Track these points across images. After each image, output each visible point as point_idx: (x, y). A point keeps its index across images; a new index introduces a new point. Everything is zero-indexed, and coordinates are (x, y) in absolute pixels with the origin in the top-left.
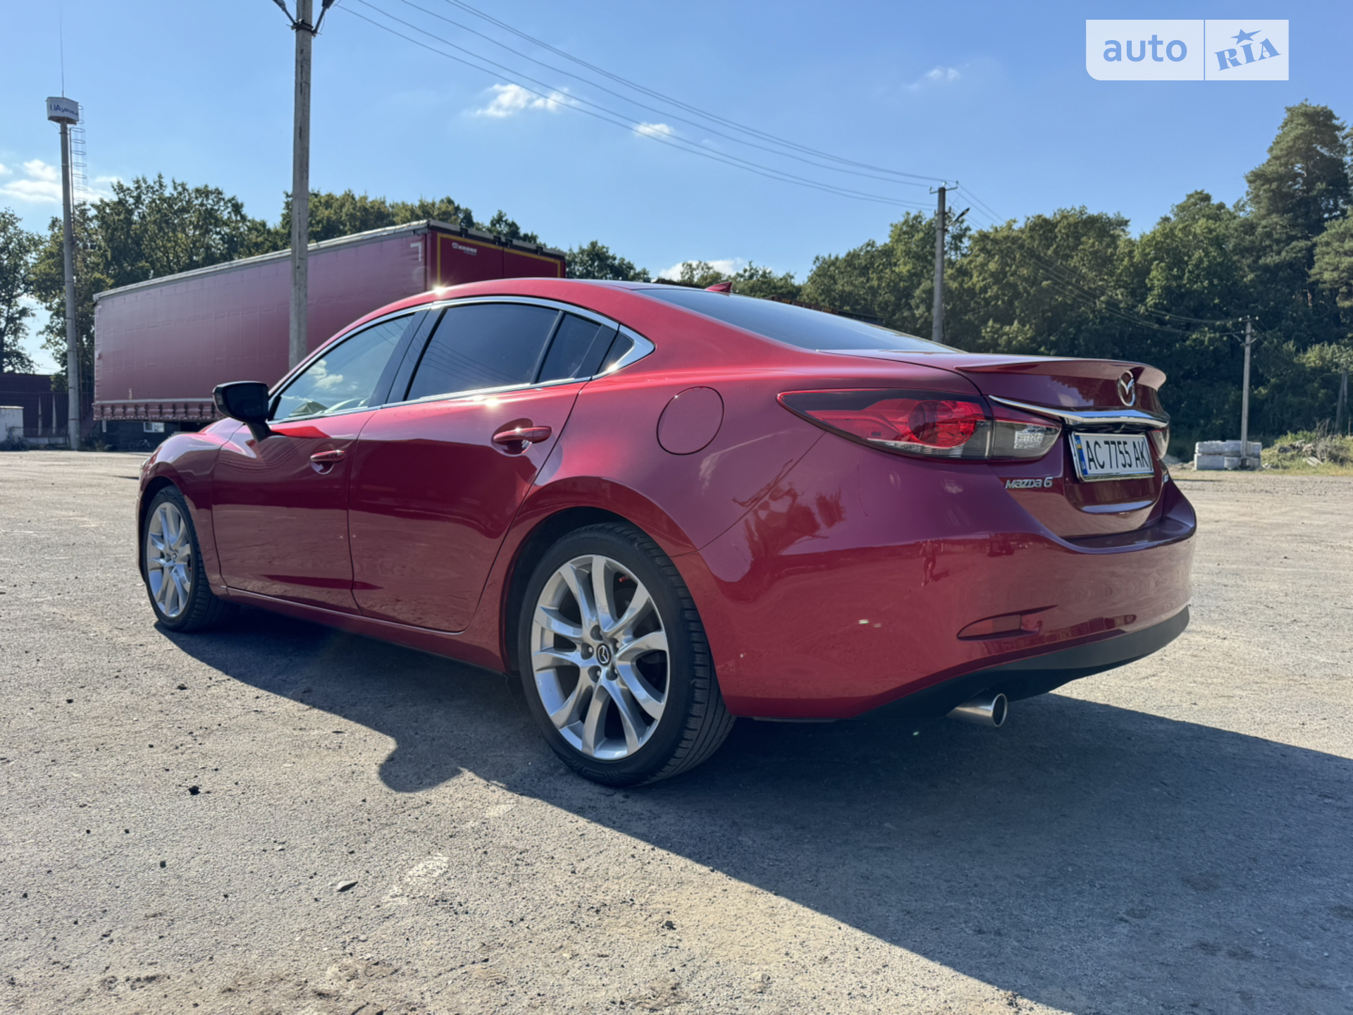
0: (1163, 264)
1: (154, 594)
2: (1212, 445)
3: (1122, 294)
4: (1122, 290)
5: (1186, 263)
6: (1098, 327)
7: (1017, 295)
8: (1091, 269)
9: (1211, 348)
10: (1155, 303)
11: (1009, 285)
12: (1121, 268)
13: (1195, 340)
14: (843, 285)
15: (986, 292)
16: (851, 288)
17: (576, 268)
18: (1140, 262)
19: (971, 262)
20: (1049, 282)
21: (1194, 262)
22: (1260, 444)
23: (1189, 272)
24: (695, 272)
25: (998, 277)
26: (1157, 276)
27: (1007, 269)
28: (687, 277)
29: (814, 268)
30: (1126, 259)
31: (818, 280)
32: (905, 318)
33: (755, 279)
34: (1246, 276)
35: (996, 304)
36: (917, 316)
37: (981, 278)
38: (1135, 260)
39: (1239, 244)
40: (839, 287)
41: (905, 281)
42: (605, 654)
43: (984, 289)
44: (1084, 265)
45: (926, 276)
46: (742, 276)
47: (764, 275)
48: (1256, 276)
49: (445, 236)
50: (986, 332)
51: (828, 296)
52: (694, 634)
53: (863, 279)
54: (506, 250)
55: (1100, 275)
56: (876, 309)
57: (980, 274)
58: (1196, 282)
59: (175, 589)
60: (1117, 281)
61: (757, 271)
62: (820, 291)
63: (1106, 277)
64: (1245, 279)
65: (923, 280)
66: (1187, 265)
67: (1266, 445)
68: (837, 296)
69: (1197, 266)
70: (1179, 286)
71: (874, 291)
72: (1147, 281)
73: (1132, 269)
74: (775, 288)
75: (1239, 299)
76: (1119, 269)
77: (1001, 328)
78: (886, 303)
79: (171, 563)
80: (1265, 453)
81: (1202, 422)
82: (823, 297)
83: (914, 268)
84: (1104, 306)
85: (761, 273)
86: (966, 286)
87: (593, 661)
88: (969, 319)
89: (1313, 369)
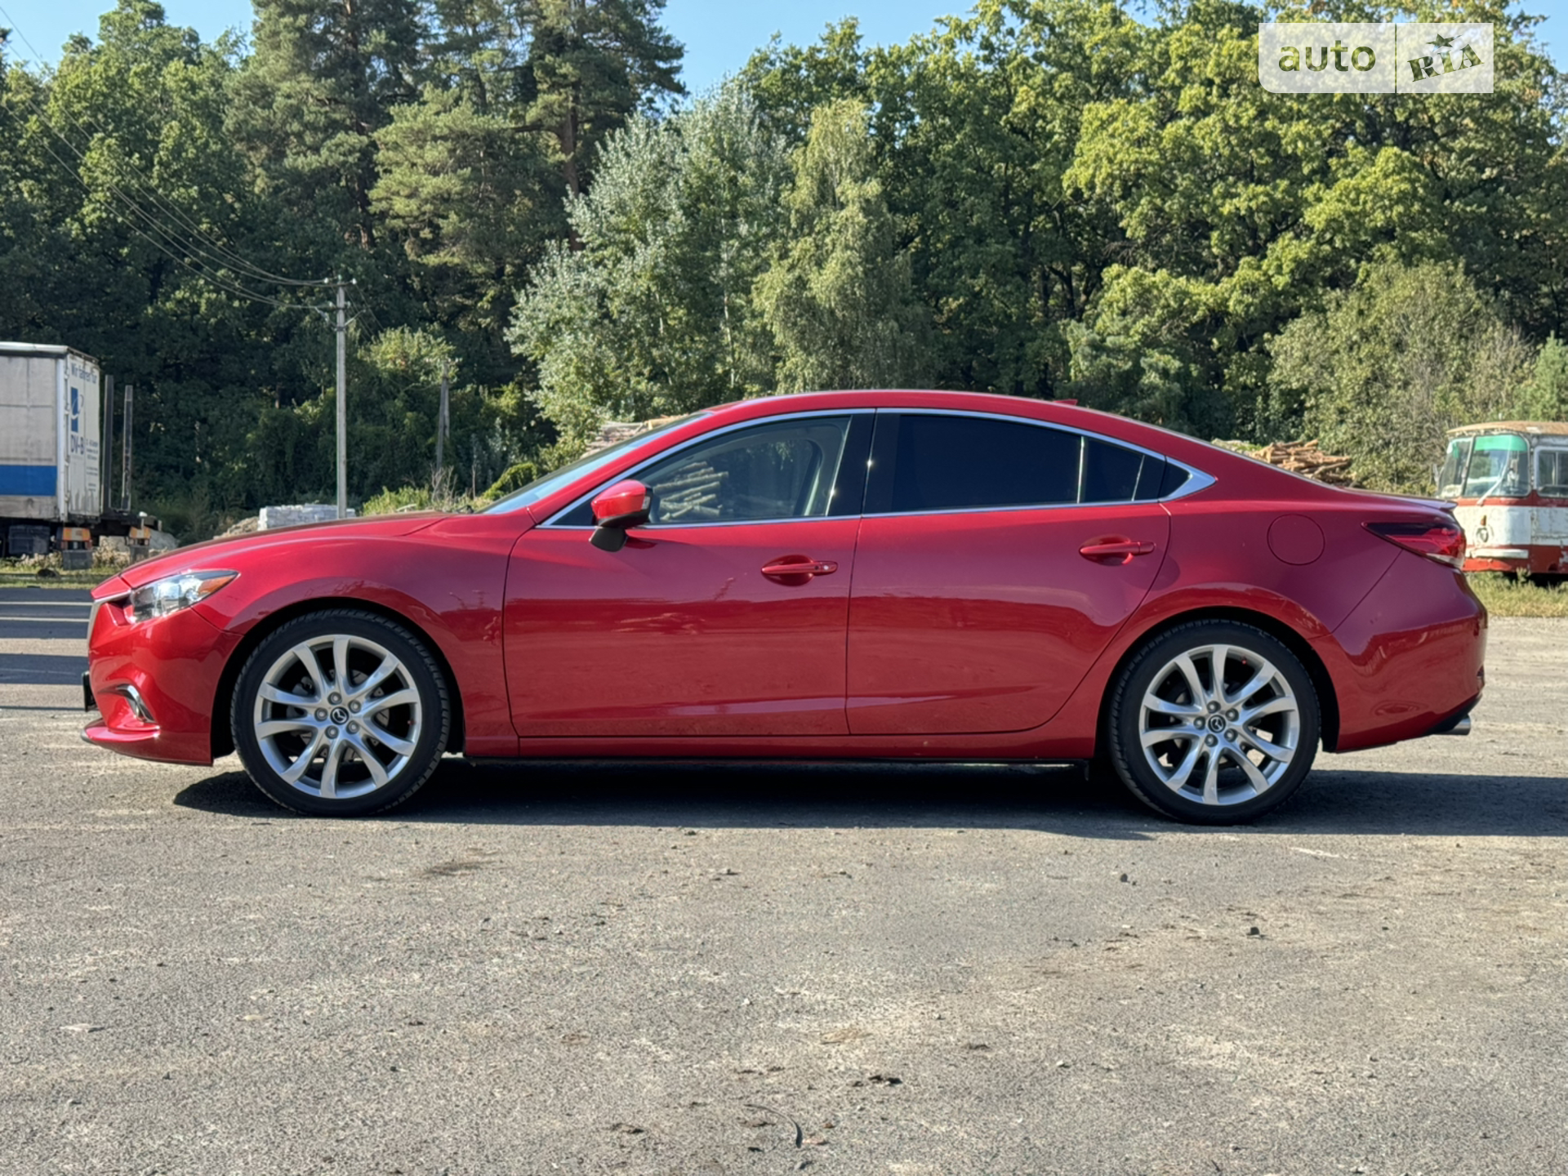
0: (110, 141)
2: (291, 512)
3: (31, 192)
5: (154, 145)
9: (213, 320)
10: (100, 219)
13: (180, 302)
18: (63, 130)
21: (168, 146)
23: (161, 163)
26: (100, 164)
39: (246, 122)
48: (276, 187)
58: (175, 187)
66: (157, 150)
69: (174, 154)
70: (145, 191)
72: (82, 170)
73: (47, 142)
89: (393, 375)
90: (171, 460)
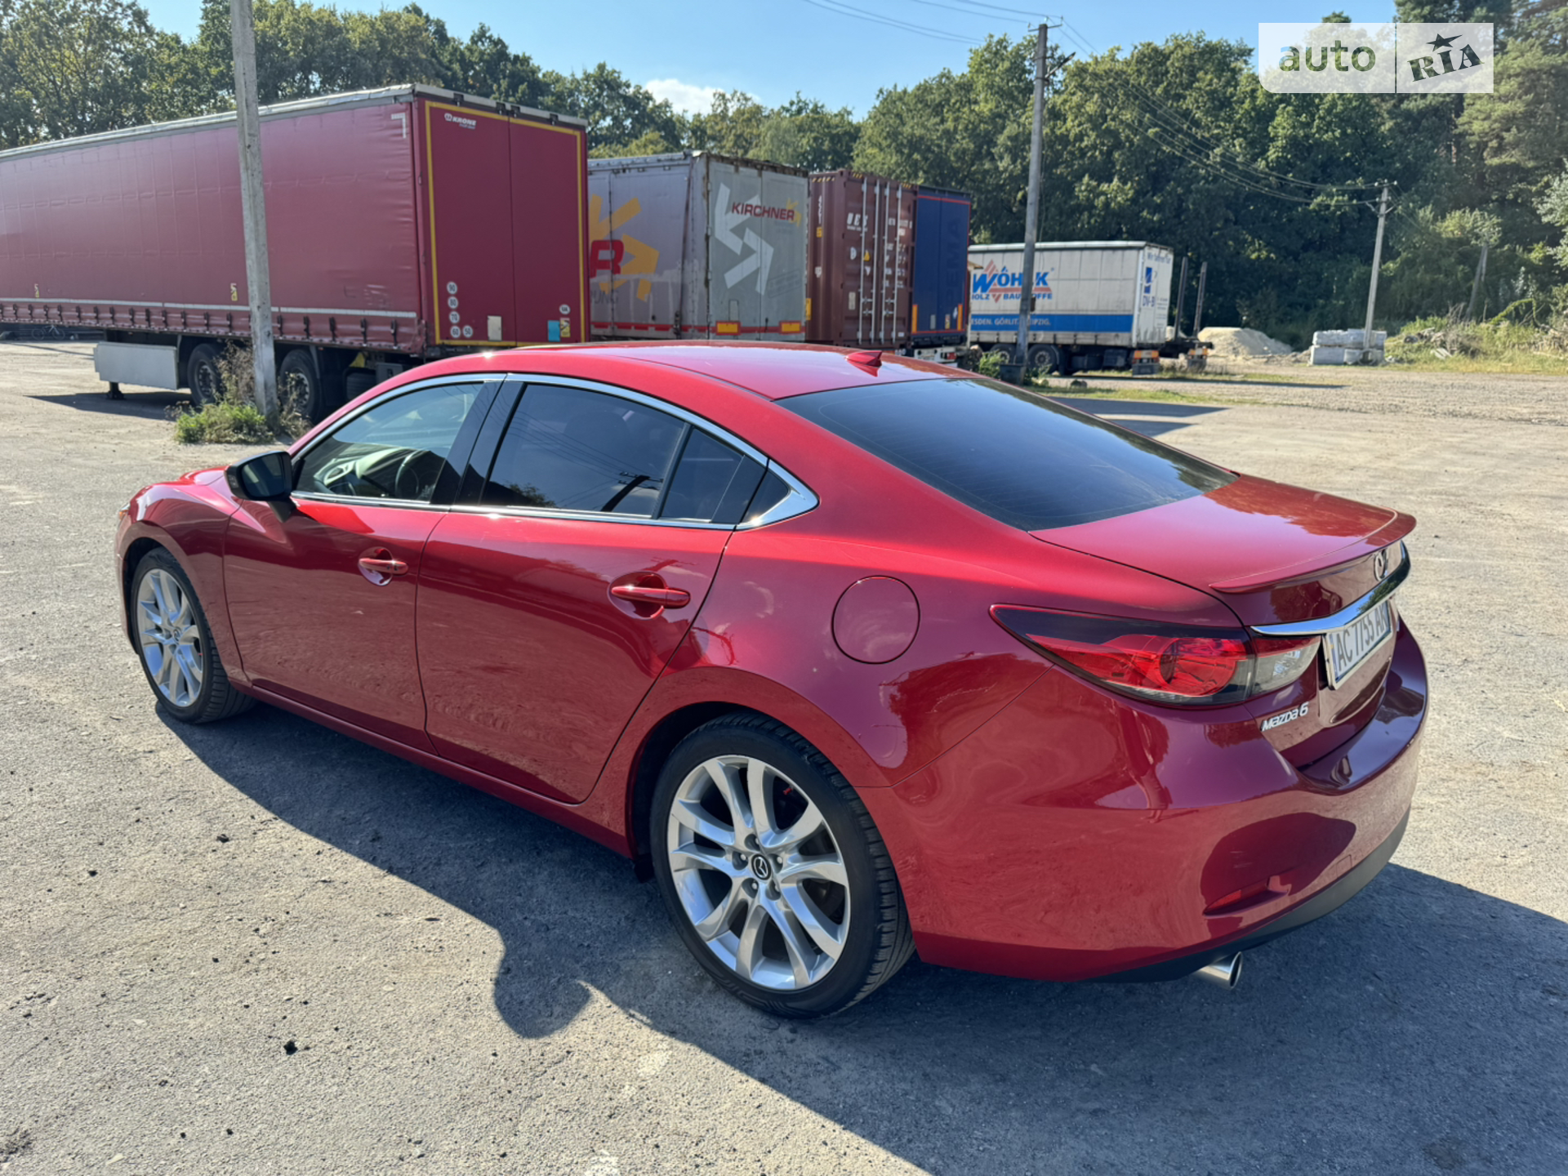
0: (1290, 108)
1: (154, 675)
2: (1333, 334)
3: (1240, 145)
4: (1241, 140)
5: (1317, 107)
6: (1211, 187)
7: (1118, 145)
8: (1207, 113)
9: (1338, 213)
10: (1278, 157)
11: (1108, 131)
12: (1241, 112)
13: (1319, 204)
14: (912, 127)
15: (1082, 140)
16: (923, 131)
17: (581, 98)
18: (1264, 105)
19: (1065, 101)
20: (1157, 129)
21: (1326, 106)
22: (1384, 332)
23: (1320, 118)
24: (729, 105)
25: (1097, 121)
26: (1282, 125)
27: (1108, 111)
28: (719, 111)
29: (877, 104)
30: (1248, 101)
31: (883, 120)
32: (987, 172)
33: (804, 114)
34: (1384, 124)
35: (1092, 156)
36: (1001, 169)
37: (1076, 122)
38: (1258, 103)
40: (907, 130)
41: (986, 123)
42: (763, 867)
43: (1080, 137)
44: (1198, 108)
45: (1012, 118)
46: (788, 110)
47: (815, 110)
48: (1395, 124)
49: (435, 105)
50: (1081, 191)
51: (894, 141)
52: (881, 873)
53: (938, 119)
54: (512, 120)
55: (1217, 120)
56: (952, 158)
57: (1076, 117)
58: (1327, 132)
59: (181, 672)
60: (1236, 128)
61: (807, 104)
62: (885, 134)
63: (1222, 124)
64: (1383, 128)
65: (1008, 122)
66: (1318, 110)
67: (1392, 333)
68: (905, 141)
69: (1329, 111)
70: (1307, 137)
71: (949, 135)
72: (1270, 129)
73: (1253, 114)
74: (828, 127)
75: (1374, 154)
76: (1237, 113)
77: (1099, 185)
78: (964, 152)
79: (172, 641)
80: (1389, 343)
81: (1321, 302)
82: (889, 141)
83: (997, 107)
84: (1218, 159)
85: (811, 106)
86: (1058, 132)
87: (748, 872)
88: (1062, 173)
89: (1451, 241)
90: (1301, 300)
